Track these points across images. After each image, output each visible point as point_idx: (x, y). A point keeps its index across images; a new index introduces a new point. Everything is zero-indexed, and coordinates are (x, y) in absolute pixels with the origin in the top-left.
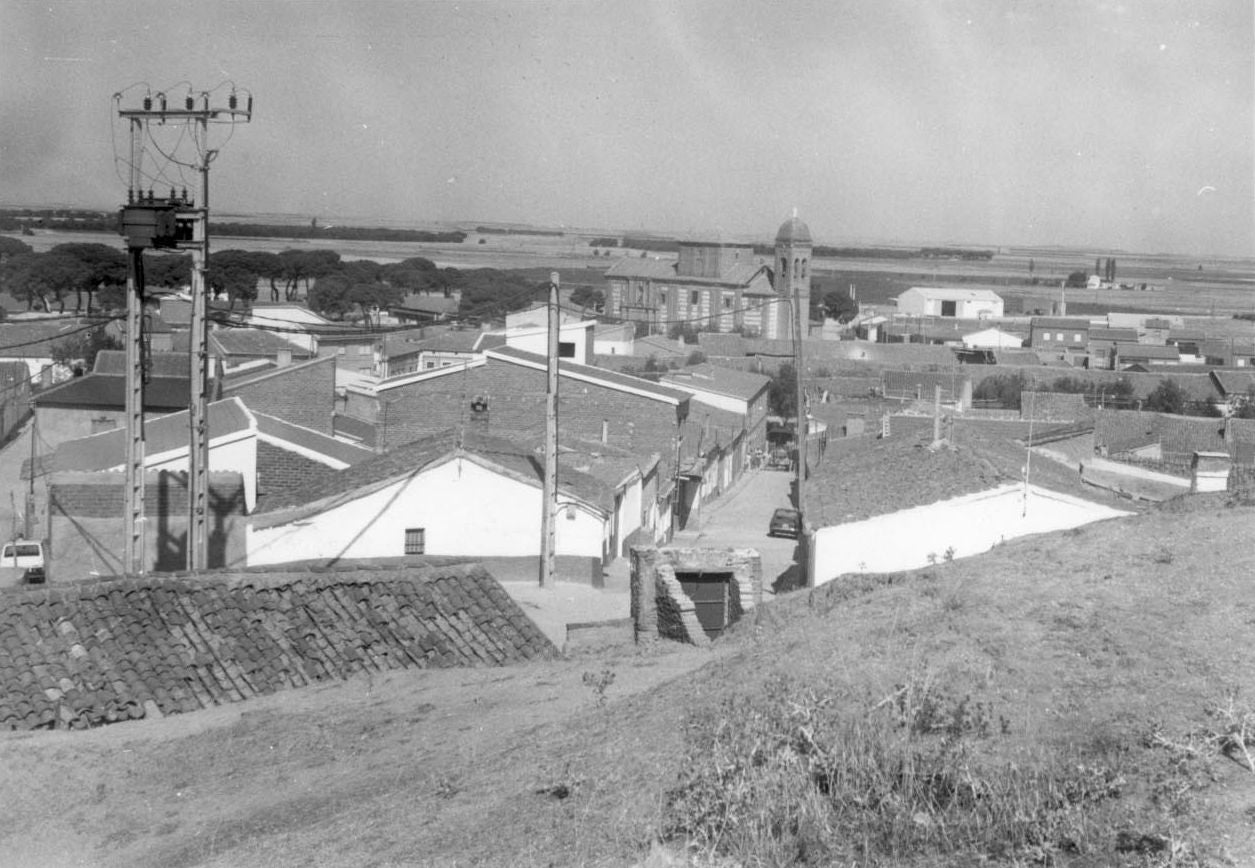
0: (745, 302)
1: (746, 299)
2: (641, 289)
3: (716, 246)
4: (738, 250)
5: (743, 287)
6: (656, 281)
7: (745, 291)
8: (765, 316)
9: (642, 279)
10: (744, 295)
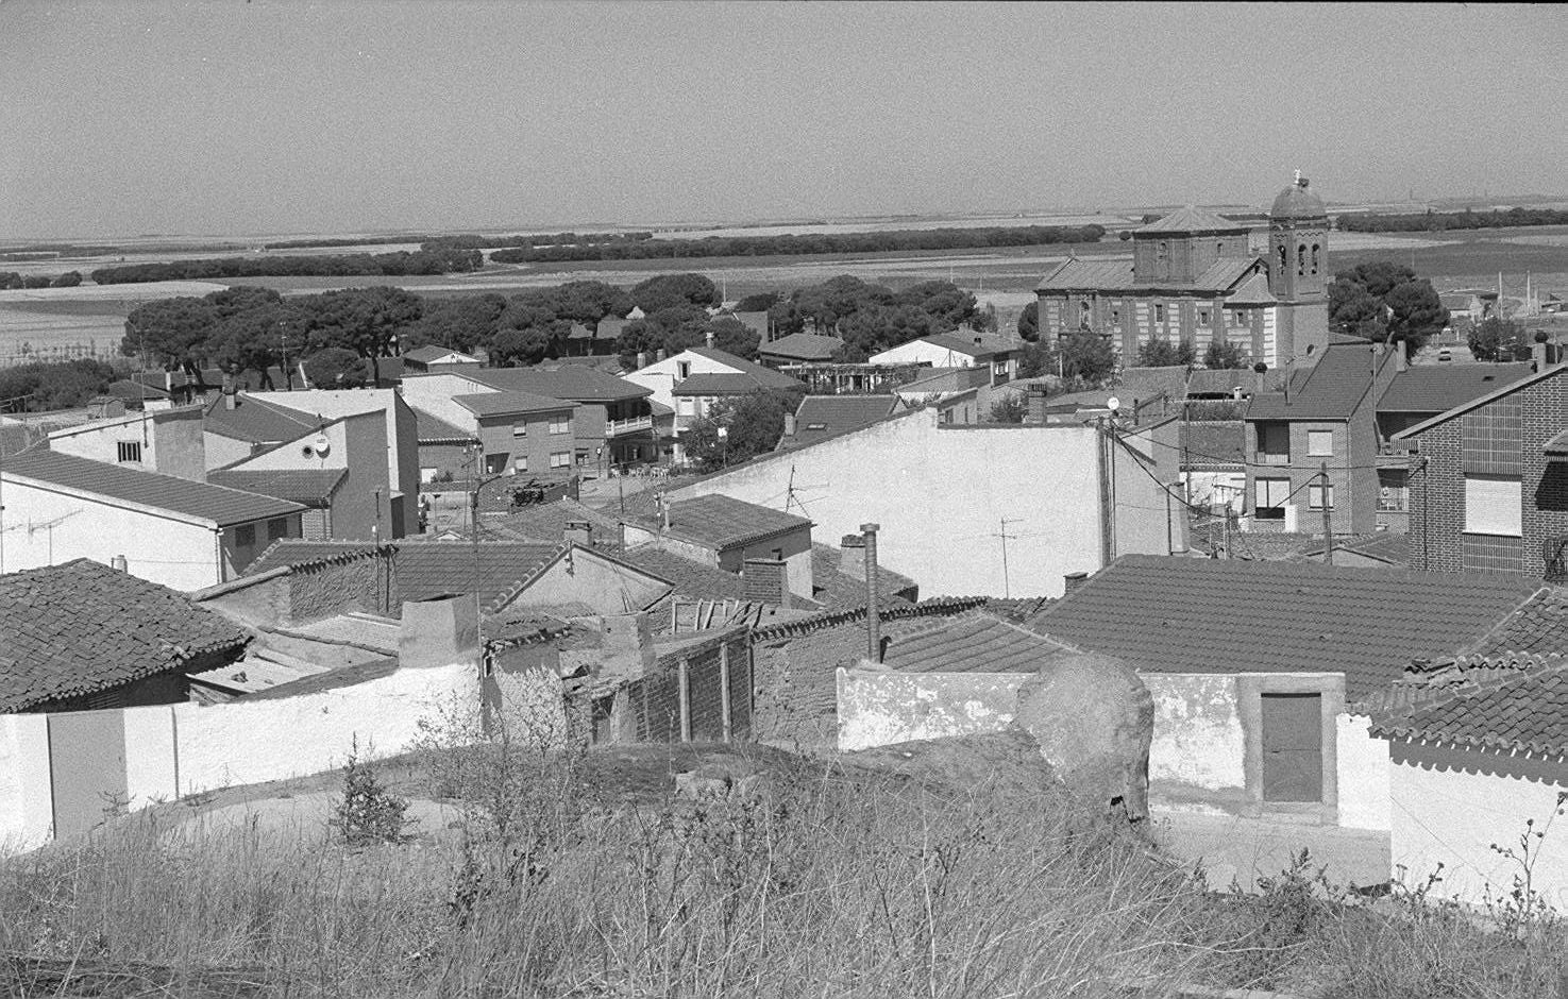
0: (1228, 314)
1: (1229, 311)
2: (1086, 306)
3: (1185, 235)
4: (1221, 240)
5: (1224, 294)
6: (1104, 293)
7: (1228, 299)
8: (1257, 332)
9: (1084, 291)
10: (1226, 306)
